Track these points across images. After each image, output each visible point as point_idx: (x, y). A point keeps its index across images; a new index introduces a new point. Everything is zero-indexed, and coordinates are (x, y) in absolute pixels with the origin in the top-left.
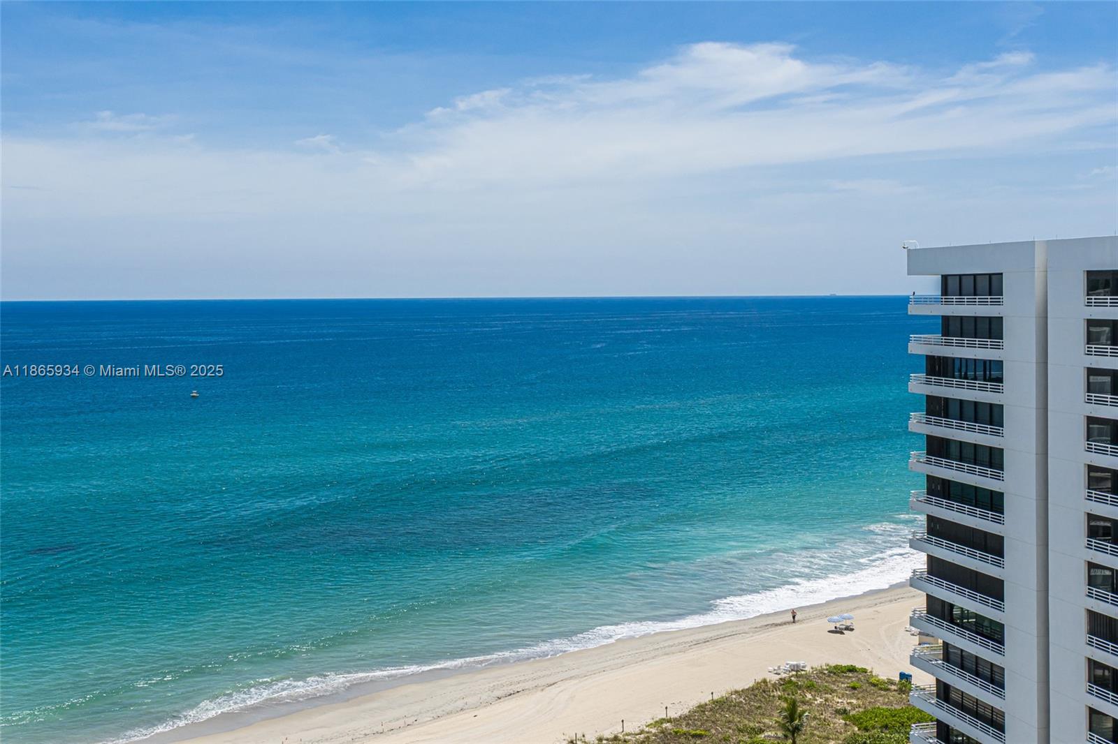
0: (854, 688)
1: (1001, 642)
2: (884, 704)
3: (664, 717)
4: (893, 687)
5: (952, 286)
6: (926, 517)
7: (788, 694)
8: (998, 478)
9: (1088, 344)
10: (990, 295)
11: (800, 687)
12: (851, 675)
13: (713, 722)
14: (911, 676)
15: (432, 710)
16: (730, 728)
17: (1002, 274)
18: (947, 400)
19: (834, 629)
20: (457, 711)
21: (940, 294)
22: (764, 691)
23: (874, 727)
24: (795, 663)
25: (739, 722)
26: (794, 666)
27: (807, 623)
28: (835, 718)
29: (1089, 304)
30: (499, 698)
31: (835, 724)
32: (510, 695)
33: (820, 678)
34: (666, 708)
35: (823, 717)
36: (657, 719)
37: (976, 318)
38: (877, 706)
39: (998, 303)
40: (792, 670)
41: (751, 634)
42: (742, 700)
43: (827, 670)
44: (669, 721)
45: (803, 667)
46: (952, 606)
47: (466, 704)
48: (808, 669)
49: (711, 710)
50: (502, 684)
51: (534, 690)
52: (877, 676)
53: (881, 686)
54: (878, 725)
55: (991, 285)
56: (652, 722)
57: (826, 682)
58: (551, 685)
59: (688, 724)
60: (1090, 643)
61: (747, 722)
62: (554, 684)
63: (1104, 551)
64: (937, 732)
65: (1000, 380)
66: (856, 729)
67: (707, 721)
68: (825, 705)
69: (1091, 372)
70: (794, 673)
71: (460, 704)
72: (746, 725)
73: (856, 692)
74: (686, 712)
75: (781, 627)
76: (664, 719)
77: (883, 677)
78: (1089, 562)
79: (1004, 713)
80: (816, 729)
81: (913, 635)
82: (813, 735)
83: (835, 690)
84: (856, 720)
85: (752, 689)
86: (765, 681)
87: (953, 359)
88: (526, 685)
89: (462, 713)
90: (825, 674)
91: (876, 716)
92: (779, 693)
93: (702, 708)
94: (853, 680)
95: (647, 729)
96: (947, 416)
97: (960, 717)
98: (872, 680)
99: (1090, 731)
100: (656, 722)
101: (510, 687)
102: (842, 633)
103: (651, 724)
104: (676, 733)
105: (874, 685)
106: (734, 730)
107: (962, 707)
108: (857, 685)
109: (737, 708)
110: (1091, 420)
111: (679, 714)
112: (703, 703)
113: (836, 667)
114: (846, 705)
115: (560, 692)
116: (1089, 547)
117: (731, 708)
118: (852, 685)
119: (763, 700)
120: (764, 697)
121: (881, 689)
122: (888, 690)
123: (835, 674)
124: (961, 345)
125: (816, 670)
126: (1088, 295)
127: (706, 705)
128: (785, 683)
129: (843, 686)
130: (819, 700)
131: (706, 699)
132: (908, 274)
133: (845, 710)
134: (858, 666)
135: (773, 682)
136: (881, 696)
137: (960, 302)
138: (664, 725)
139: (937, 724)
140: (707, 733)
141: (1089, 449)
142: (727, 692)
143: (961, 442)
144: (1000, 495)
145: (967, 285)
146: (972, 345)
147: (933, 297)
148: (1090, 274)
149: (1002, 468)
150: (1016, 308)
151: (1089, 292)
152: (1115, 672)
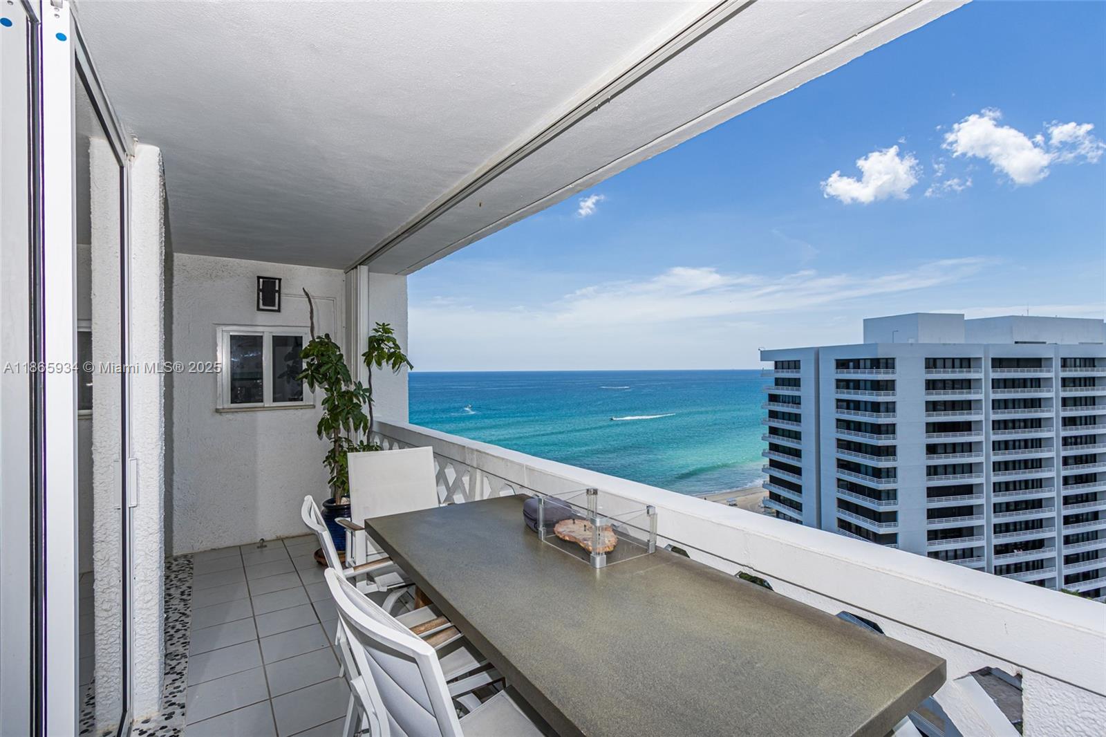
1: (801, 510)
5: (780, 365)
6: (768, 460)
9: (837, 389)
10: (795, 369)
17: (800, 360)
18: (777, 411)
21: (774, 369)
29: (837, 373)
37: (789, 379)
39: (799, 372)
46: (780, 496)
55: (795, 365)
63: (844, 473)
65: (800, 404)
69: (838, 400)
78: (838, 478)
87: (780, 395)
96: (777, 418)
110: (838, 420)
116: (838, 472)
124: (782, 389)
132: (761, 360)
137: (783, 372)
141: (837, 432)
144: (800, 451)
145: (786, 365)
146: (788, 390)
147: (772, 370)
148: (837, 361)
149: (800, 439)
150: (806, 374)
151: (837, 368)
152: (849, 524)
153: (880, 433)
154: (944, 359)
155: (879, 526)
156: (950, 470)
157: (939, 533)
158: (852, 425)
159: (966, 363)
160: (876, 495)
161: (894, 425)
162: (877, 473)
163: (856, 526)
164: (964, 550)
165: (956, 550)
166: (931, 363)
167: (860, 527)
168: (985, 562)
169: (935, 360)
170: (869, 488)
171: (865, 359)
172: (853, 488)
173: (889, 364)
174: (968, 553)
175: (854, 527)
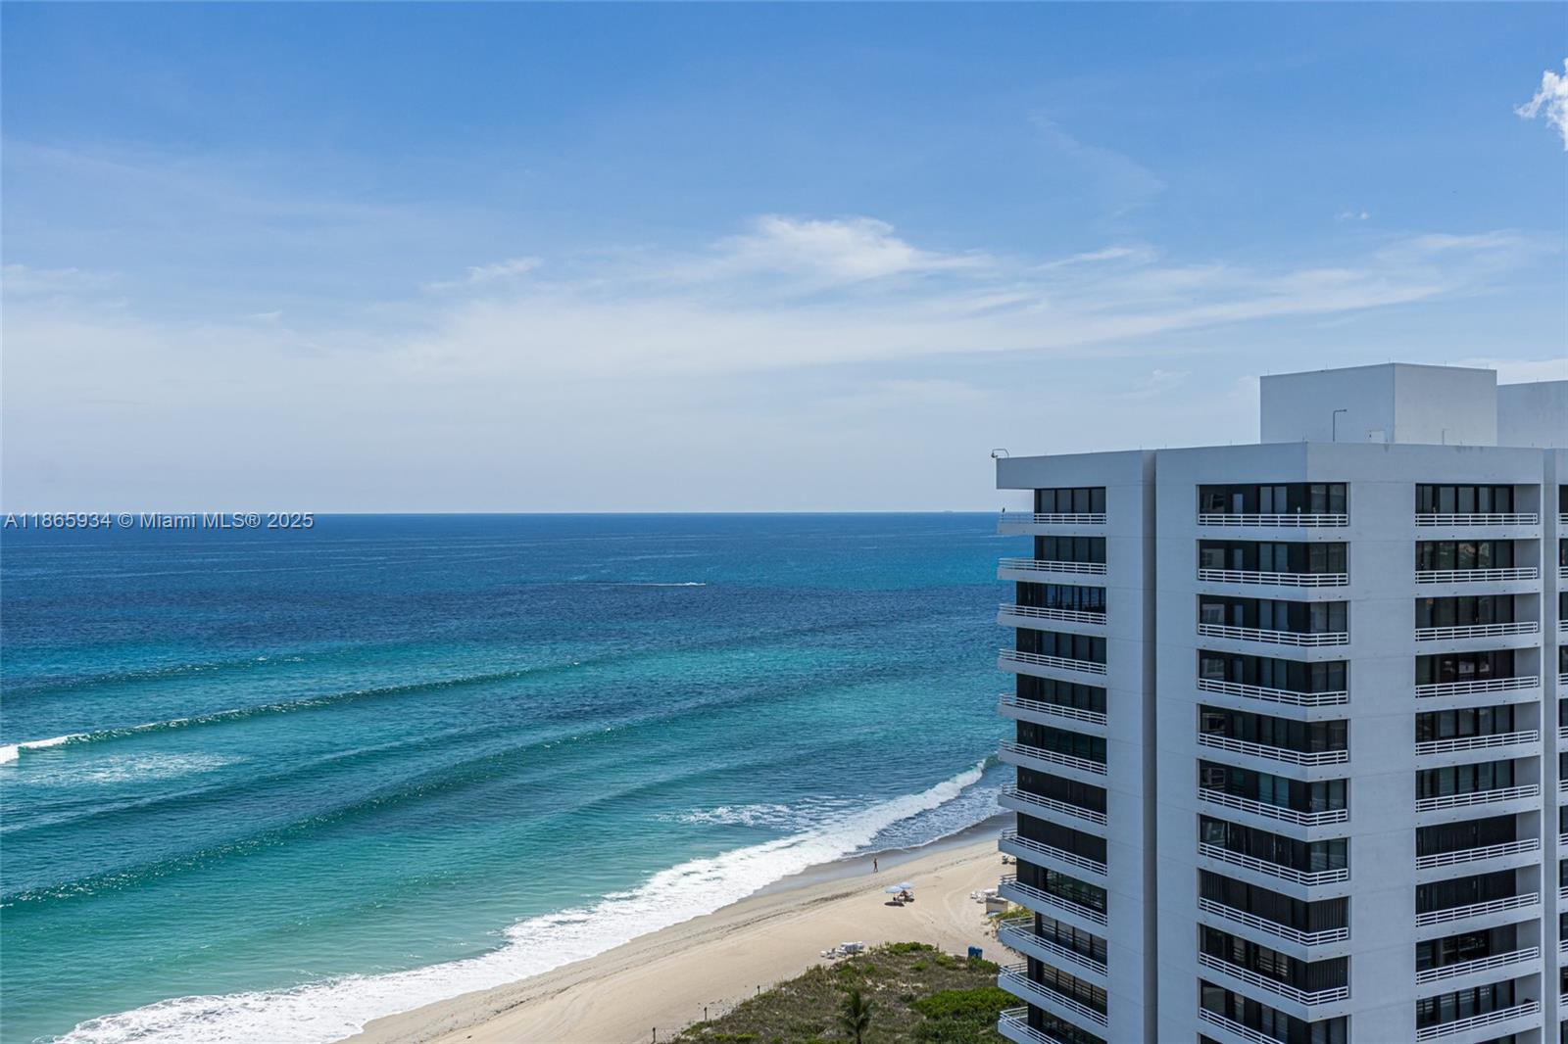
0: (919, 969)
1: (1104, 910)
2: (954, 986)
3: (703, 1020)
4: (962, 965)
5: (1048, 501)
6: (1016, 769)
7: (846, 982)
8: (1099, 721)
9: (1201, 567)
10: (1090, 512)
11: (858, 973)
12: (914, 954)
13: (761, 1022)
14: (981, 951)
15: (413, 1034)
16: (781, 1028)
17: (1104, 488)
18: (1041, 633)
19: (892, 900)
20: (446, 1033)
21: (1033, 511)
22: (818, 981)
23: (944, 1014)
24: (851, 944)
25: (792, 1020)
26: (850, 947)
27: (862, 895)
28: (901, 1006)
29: (1202, 523)
30: (498, 1012)
31: (900, 1013)
32: (512, 1007)
33: (880, 960)
34: (705, 1009)
35: (887, 1006)
36: (695, 1024)
37: (1074, 539)
38: (946, 989)
39: (1101, 521)
40: (849, 953)
41: (799, 912)
42: (793, 992)
43: (888, 949)
44: (709, 1024)
45: (862, 948)
46: (1046, 871)
47: (457, 1022)
48: (866, 950)
49: (758, 1008)
50: (501, 994)
51: (543, 999)
52: (943, 953)
53: (949, 965)
54: (949, 1012)
55: (1092, 500)
56: (688, 1027)
57: (888, 964)
58: (563, 991)
59: (731, 1027)
60: (1202, 907)
61: (800, 1019)
62: (566, 989)
63: (1218, 801)
64: (1029, 1018)
65: (1102, 610)
66: (925, 1018)
67: (754, 1021)
68: (888, 992)
69: (1204, 599)
70: (851, 956)
71: (449, 1023)
72: (799, 1023)
73: (922, 974)
74: (729, 1012)
75: (832, 902)
76: (702, 1023)
77: (950, 954)
78: (1201, 815)
79: (1106, 992)
80: (880, 1021)
81: (979, 902)
82: (877, 1029)
83: (899, 973)
84: (923, 1008)
85: (804, 979)
86: (818, 968)
87: (1047, 586)
88: (532, 993)
89: (452, 1033)
90: (885, 955)
91: (946, 1001)
92: (835, 981)
93: (747, 1006)
94: (917, 959)
95: (683, 1037)
96: (1040, 652)
97: (1055, 999)
98: (939, 959)
99: (1202, 1006)
100: (694, 1027)
101: (512, 997)
102: (902, 905)
103: (688, 1030)
104: (719, 1038)
105: (942, 964)
106: (786, 1031)
107: (1057, 987)
108: (924, 964)
109: (788, 1003)
110: (1204, 654)
111: (720, 1015)
112: (748, 998)
113: (898, 946)
114: (911, 990)
115: (575, 999)
116: (1202, 797)
117: (782, 1004)
118: (917, 965)
119: (817, 991)
120: (818, 987)
121: (949, 968)
122: (955, 968)
123: (897, 954)
124: (1056, 570)
125: (876, 950)
126: (1201, 512)
127: (752, 1001)
128: (841, 969)
129: (907, 967)
130: (881, 987)
131: (751, 994)
132: (998, 488)
133: (911, 996)
134: (923, 943)
135: (827, 969)
136: (950, 976)
137: (1057, 520)
138: (704, 1031)
139: (1029, 1009)
140: (755, 1036)
141: (1202, 687)
142: (775, 985)
143: (1056, 681)
144: (1103, 742)
145: (1065, 500)
146: (1070, 570)
147: (1025, 515)
148: (1205, 490)
149: (1104, 711)
150: (1120, 527)
151: (1202, 509)
152: (1230, 938)
153: (1308, 688)
154: (1457, 487)
155: (1306, 942)
156: (1466, 779)
157: (1441, 946)
158: (1239, 666)
159: (1503, 498)
160: (1296, 856)
161: (1344, 664)
162: (1301, 798)
163: (1247, 943)
164: (1494, 988)
165: (1477, 990)
166: (1430, 498)
167: (1257, 947)
168: (1542, 1015)
169: (1436, 488)
170: (1280, 839)
171: (1273, 486)
172: (1243, 841)
173: (1329, 498)
174: (1503, 994)
175: (1239, 947)
